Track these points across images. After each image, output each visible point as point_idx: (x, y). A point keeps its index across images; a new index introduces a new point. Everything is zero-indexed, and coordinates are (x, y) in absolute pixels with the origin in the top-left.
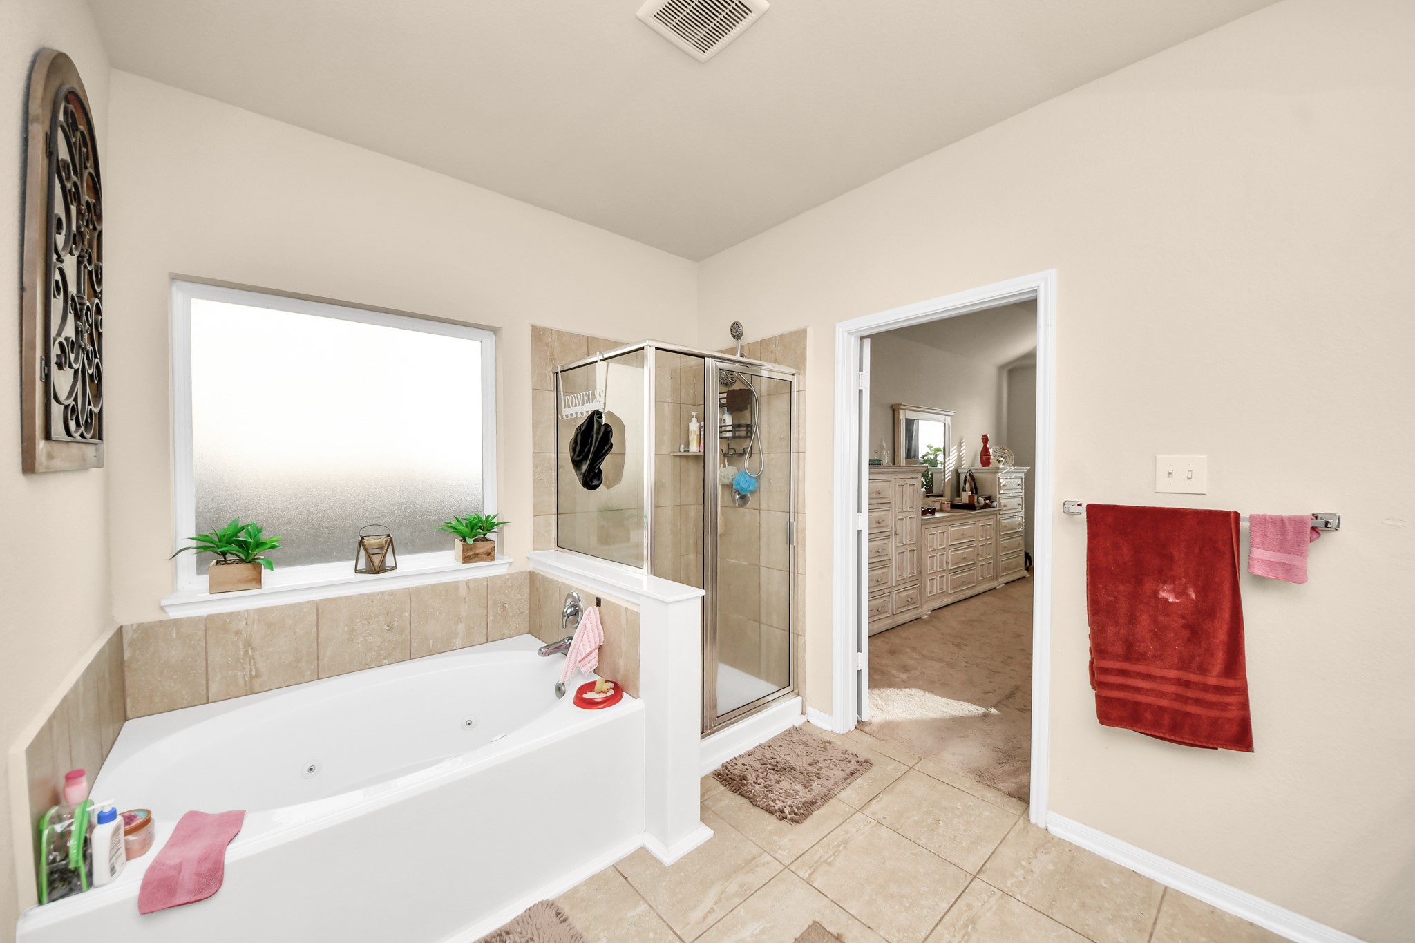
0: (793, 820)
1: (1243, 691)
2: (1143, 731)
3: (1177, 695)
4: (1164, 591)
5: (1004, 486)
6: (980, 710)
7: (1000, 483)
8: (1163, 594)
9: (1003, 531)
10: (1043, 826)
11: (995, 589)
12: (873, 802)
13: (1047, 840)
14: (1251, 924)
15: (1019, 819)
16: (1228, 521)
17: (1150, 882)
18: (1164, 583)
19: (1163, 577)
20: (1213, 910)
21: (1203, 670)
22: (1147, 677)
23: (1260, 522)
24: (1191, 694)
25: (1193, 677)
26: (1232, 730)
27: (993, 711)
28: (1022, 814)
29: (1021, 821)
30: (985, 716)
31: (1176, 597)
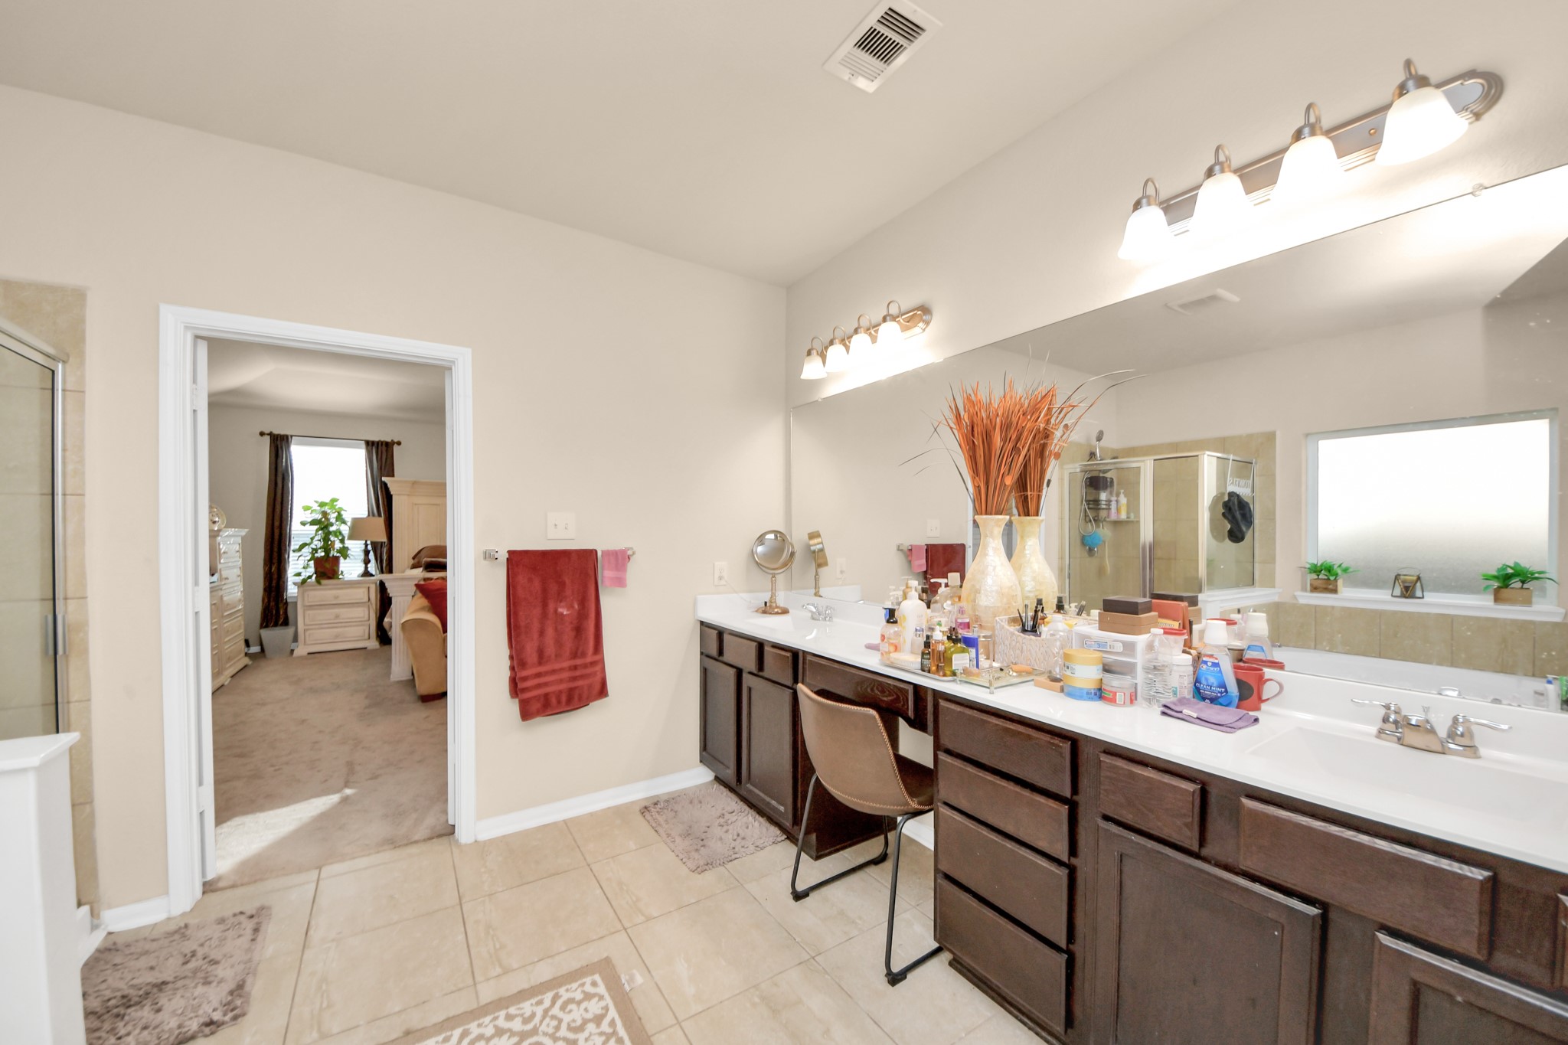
0: (235, 1018)
1: (602, 661)
2: (550, 713)
3: (570, 678)
4: (561, 607)
5: (224, 553)
6: (335, 798)
7: (220, 550)
8: (560, 610)
9: (226, 611)
10: (472, 840)
11: (222, 686)
12: (311, 932)
13: (482, 848)
14: (609, 808)
15: (451, 849)
16: (592, 553)
17: (555, 824)
18: (561, 601)
19: (560, 597)
20: (591, 814)
21: (584, 655)
22: (554, 672)
23: (606, 553)
24: (578, 673)
25: (578, 662)
26: (597, 687)
27: (348, 791)
28: (450, 844)
29: (454, 849)
30: (345, 800)
31: (568, 610)
